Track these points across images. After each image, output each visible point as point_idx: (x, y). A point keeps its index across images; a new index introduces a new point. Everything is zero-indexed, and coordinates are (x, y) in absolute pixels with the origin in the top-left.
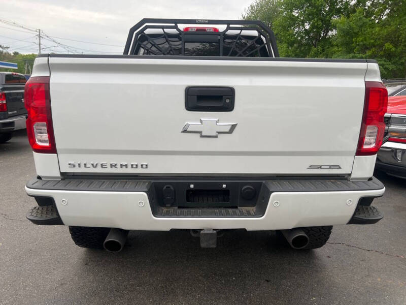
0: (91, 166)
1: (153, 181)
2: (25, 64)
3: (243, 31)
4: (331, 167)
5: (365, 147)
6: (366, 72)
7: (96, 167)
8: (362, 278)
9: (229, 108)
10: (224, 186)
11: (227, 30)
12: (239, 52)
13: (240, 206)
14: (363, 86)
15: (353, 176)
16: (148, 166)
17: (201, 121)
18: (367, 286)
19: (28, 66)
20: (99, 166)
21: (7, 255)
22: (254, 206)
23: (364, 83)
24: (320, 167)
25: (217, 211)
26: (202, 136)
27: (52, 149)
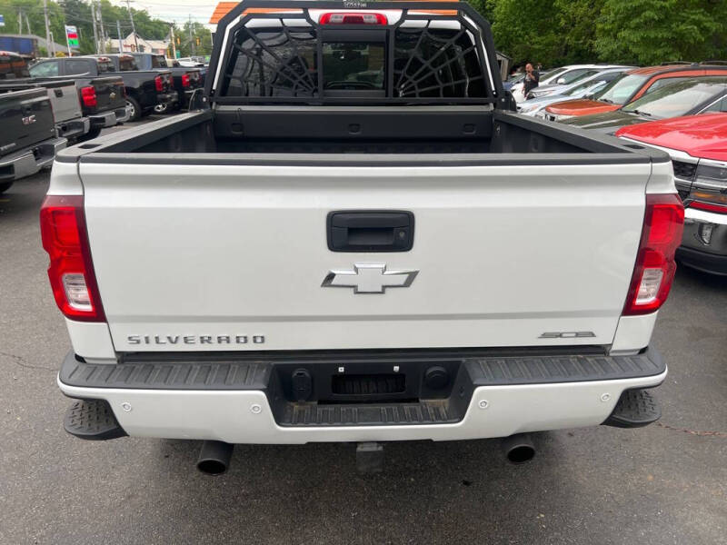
0: (167, 341)
1: (273, 363)
2: (18, 14)
3: (432, 22)
4: (578, 335)
5: (639, 302)
6: (650, 179)
7: (175, 342)
8: (623, 475)
9: (405, 244)
10: (396, 368)
11: (402, 20)
12: (423, 61)
13: (422, 398)
14: (642, 203)
15: (614, 348)
16: (266, 340)
17: (356, 269)
18: (629, 492)
19: (23, 18)
20: (181, 341)
21: (32, 442)
22: (445, 398)
23: (644, 197)
24: (560, 335)
25: (383, 408)
26: (357, 292)
27: (98, 315)
